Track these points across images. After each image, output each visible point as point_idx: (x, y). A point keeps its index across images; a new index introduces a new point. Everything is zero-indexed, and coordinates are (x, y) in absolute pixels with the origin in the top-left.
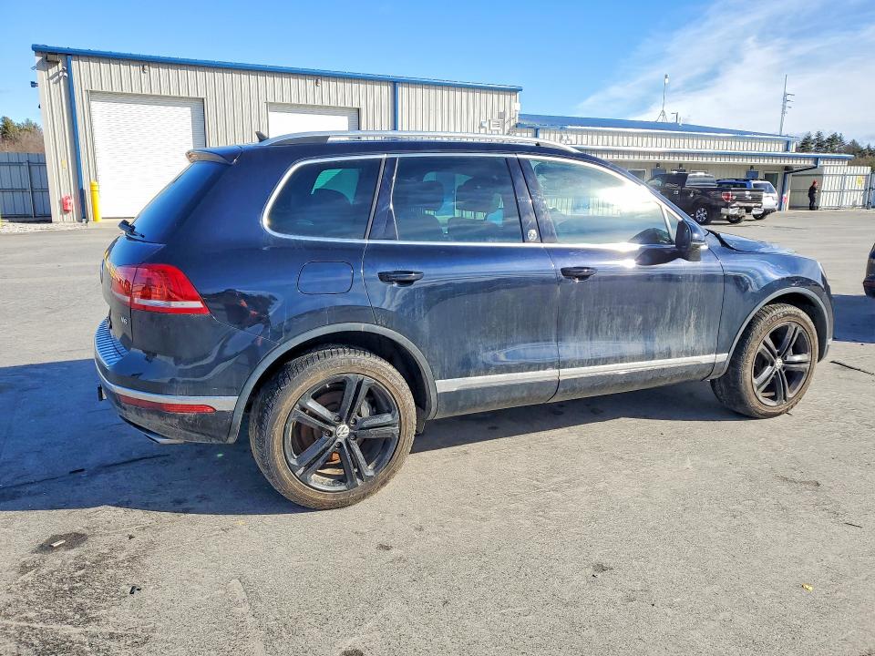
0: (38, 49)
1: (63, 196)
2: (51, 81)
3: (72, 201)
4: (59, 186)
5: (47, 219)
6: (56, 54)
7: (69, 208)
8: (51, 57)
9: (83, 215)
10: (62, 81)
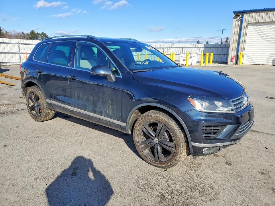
0: (234, 12)
1: (232, 57)
2: (237, 22)
3: (234, 58)
4: (232, 54)
5: (226, 63)
6: (240, 13)
7: (233, 60)
8: (238, 14)
9: (237, 62)
10: (240, 21)
